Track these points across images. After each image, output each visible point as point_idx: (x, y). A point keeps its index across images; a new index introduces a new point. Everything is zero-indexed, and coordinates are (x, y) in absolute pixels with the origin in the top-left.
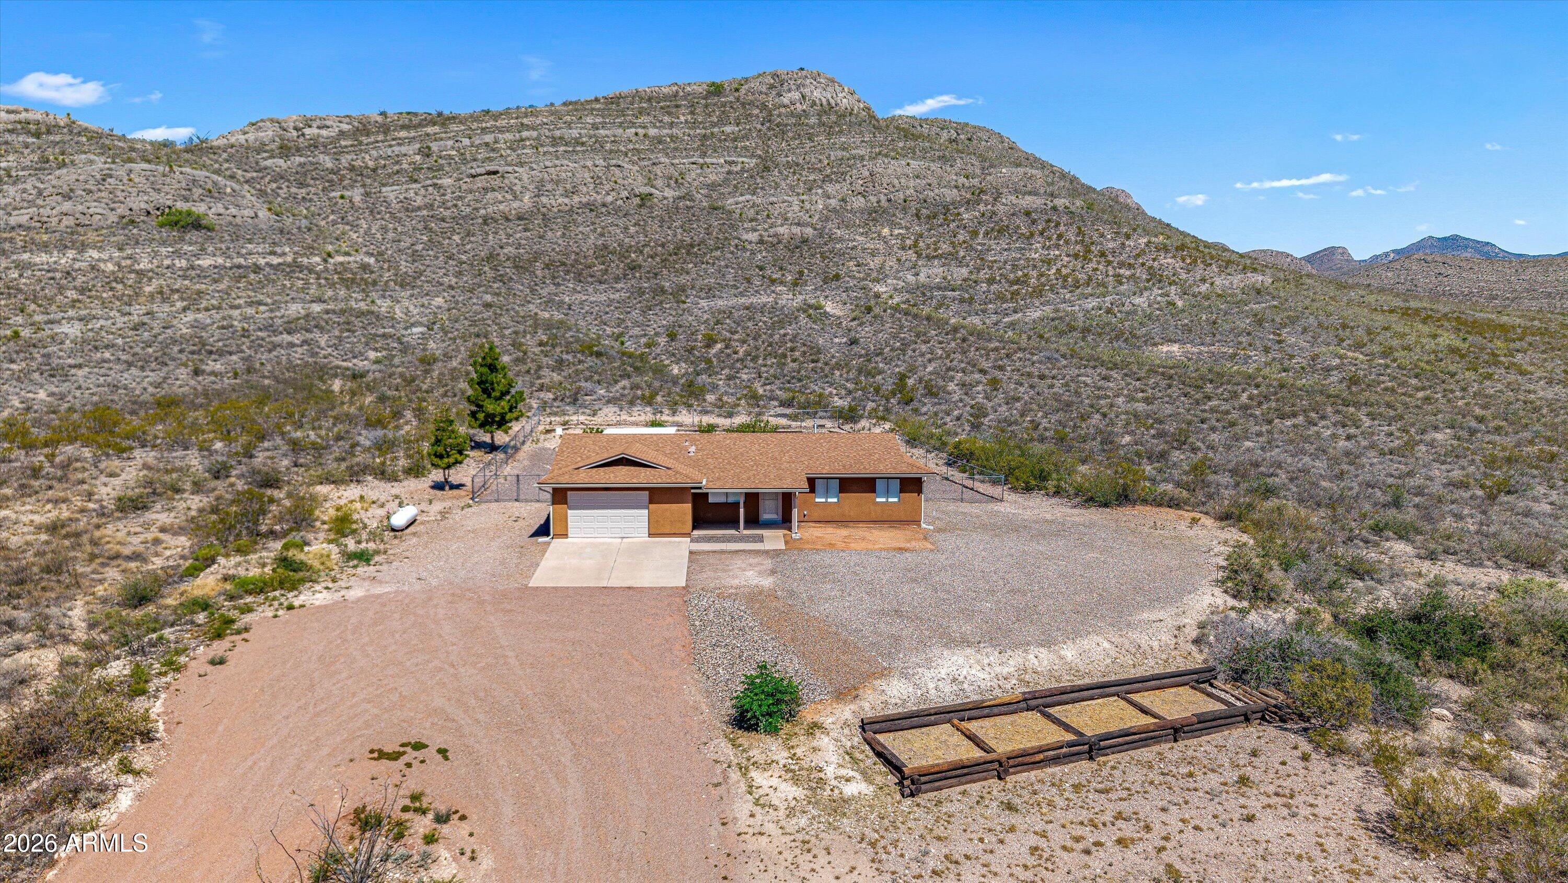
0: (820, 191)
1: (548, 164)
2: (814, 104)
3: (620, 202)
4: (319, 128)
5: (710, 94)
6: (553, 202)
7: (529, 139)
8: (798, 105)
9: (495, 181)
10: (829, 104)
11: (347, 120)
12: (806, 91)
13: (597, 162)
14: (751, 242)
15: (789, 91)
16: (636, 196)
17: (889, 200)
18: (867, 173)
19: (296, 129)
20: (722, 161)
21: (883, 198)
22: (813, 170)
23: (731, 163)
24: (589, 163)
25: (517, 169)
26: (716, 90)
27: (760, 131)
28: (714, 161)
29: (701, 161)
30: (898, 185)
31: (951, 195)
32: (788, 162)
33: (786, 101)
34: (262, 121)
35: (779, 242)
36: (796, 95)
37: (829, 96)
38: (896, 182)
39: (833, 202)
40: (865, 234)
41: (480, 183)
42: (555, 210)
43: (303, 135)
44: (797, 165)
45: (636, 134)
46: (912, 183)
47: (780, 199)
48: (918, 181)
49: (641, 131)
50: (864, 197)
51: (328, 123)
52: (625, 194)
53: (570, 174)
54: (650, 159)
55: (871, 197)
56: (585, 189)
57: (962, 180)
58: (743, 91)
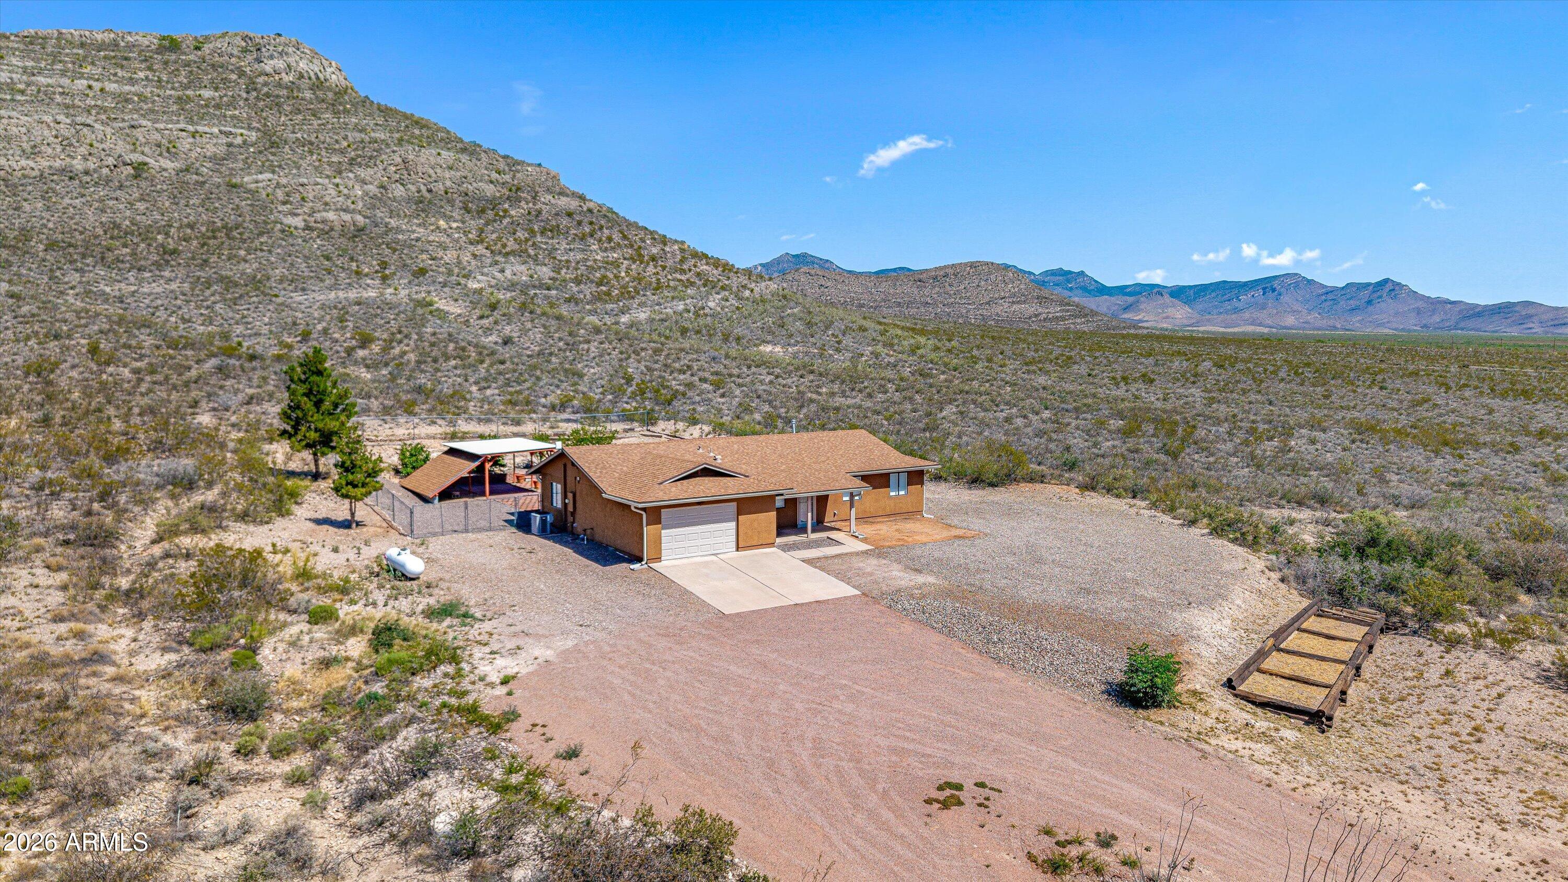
0: (351, 175)
2: (301, 76)
3: (105, 171)
5: (161, 50)
6: (14, 164)
8: (284, 75)
10: (318, 78)
12: (291, 60)
14: (296, 228)
15: (271, 57)
16: (125, 164)
17: (430, 191)
18: (400, 160)
20: (215, 130)
21: (423, 188)
22: (331, 150)
23: (228, 134)
24: (48, 119)
26: (169, 45)
27: (246, 100)
28: (206, 129)
29: (191, 128)
30: (434, 175)
31: (490, 190)
32: (297, 139)
33: (268, 69)
35: (332, 229)
36: (280, 64)
37: (317, 69)
38: (431, 172)
39: (372, 189)
40: (423, 225)
44: (311, 143)
45: (90, 87)
46: (447, 175)
47: (312, 181)
48: (452, 172)
49: (95, 85)
50: (402, 184)
52: (111, 161)
53: (23, 130)
54: (123, 120)
55: (410, 186)
56: (50, 151)
57: (494, 176)
58: (207, 49)
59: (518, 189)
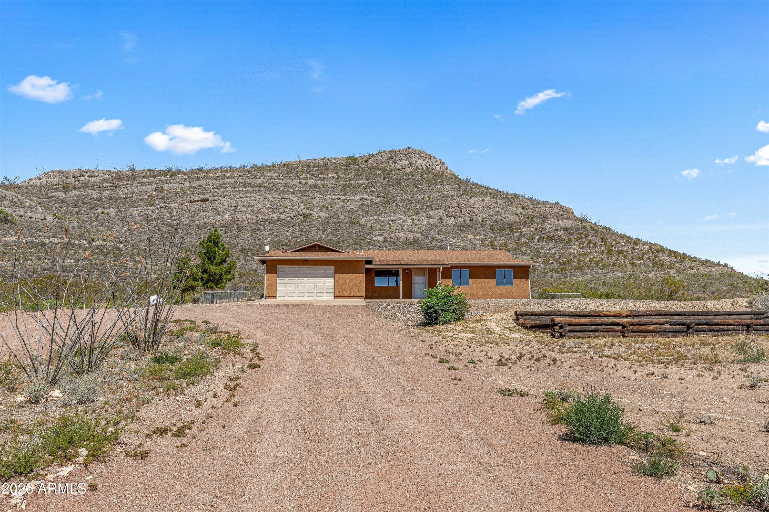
0: (424, 214)
1: (242, 196)
2: (418, 168)
3: (289, 219)
4: (89, 176)
5: (347, 164)
6: (245, 218)
7: (228, 184)
8: (407, 169)
9: (206, 205)
10: (428, 169)
11: (108, 173)
12: (413, 161)
13: (274, 196)
14: (378, 242)
15: (401, 160)
16: (300, 215)
17: (472, 220)
18: (456, 204)
19: (74, 177)
20: (358, 198)
21: (467, 218)
22: (418, 203)
23: (363, 200)
24: (269, 196)
25: (221, 198)
26: (352, 160)
27: (382, 183)
28: (352, 198)
29: (343, 197)
30: (477, 212)
31: (513, 218)
32: (402, 199)
33: (399, 166)
34: (52, 171)
35: (399, 241)
36: (406, 163)
37: (428, 164)
38: (476, 210)
39: (434, 221)
40: (458, 238)
41: (196, 206)
42: (246, 222)
43: (79, 180)
44: (408, 201)
45: (300, 183)
46: (486, 211)
47: (398, 217)
48: (490, 210)
49: (303, 182)
50: (455, 218)
51: (96, 174)
52: (292, 214)
53: (256, 202)
54: (309, 196)
55: (459, 218)
56: (266, 211)
57: (519, 210)
58: (370, 161)
59: (534, 217)
